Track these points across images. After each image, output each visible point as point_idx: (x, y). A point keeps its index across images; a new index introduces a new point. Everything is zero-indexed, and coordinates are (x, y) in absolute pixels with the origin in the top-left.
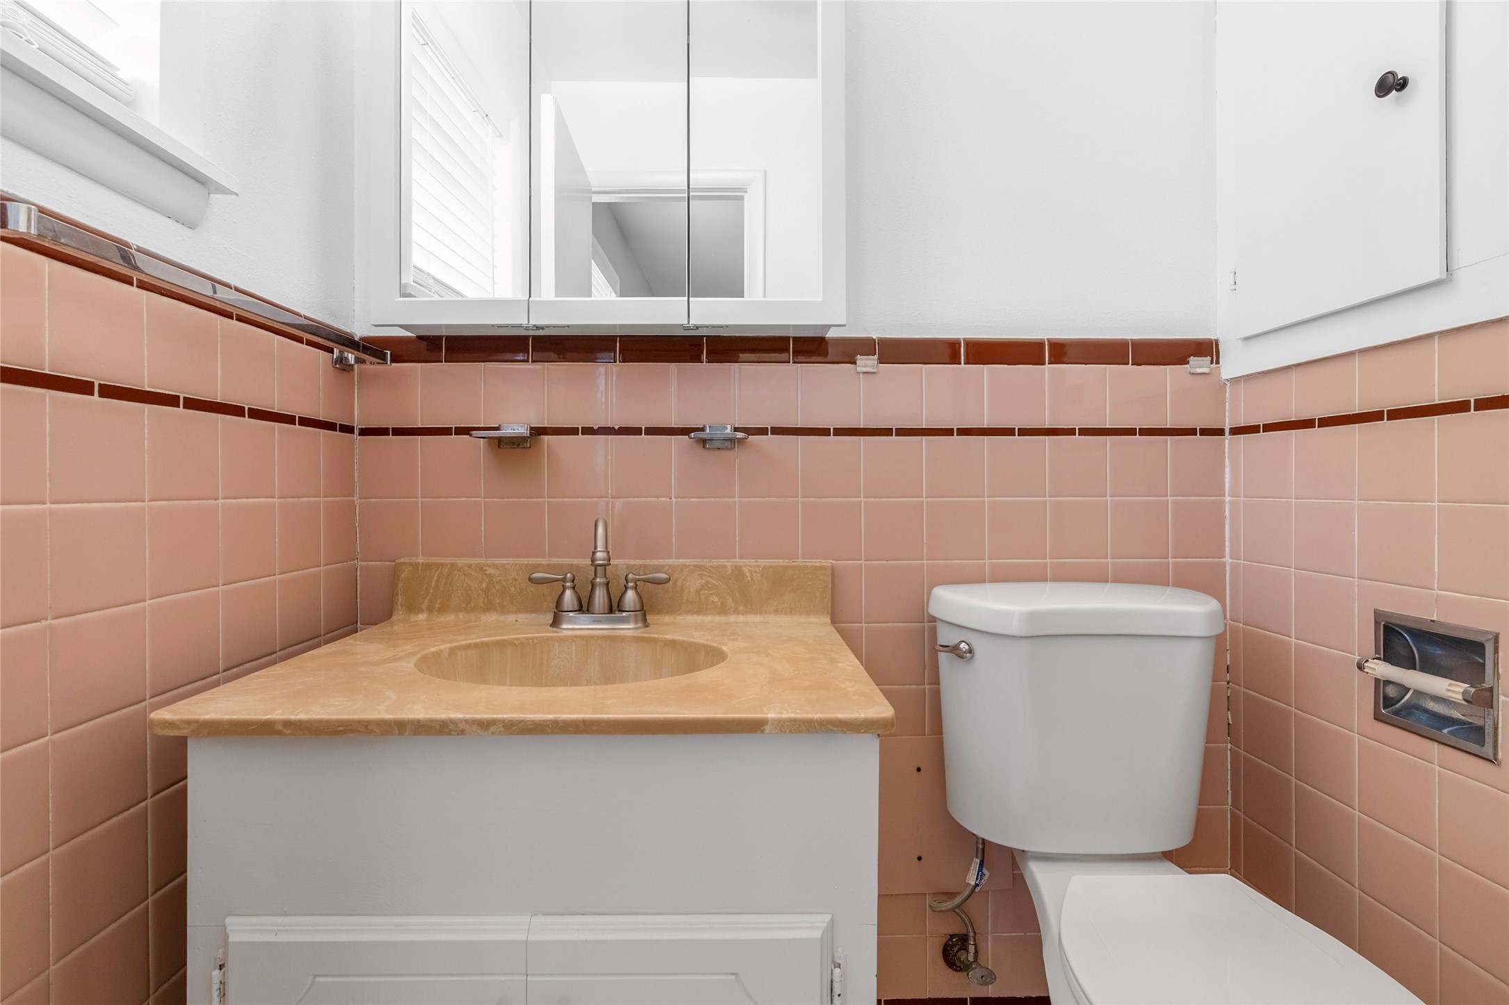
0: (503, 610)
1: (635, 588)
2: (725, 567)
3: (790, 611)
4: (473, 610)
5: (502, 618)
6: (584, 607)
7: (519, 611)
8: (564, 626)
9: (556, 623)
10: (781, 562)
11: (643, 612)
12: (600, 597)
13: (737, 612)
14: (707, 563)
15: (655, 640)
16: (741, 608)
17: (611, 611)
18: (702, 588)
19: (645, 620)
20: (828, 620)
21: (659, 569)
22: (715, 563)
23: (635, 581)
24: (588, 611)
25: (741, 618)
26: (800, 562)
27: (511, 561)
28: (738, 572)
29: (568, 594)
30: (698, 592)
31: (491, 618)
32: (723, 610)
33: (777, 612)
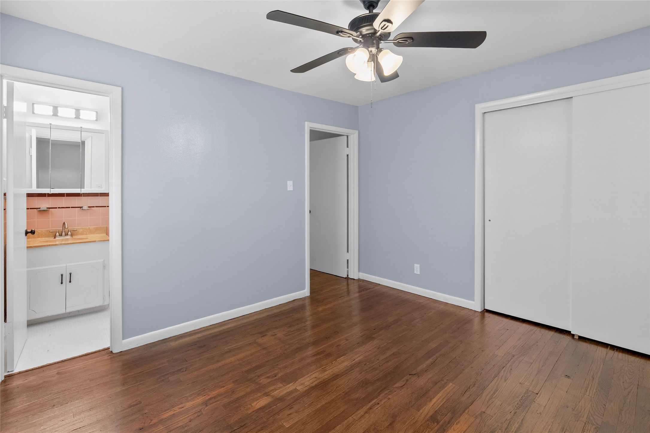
0: (42, 237)
1: (70, 232)
2: (87, 228)
3: (99, 233)
4: (35, 238)
5: (42, 239)
6: (61, 235)
7: (45, 237)
8: (57, 238)
9: (55, 238)
10: (97, 226)
11: (72, 235)
12: (63, 233)
13: (89, 234)
14: (83, 227)
15: (75, 238)
16: (90, 234)
17: (66, 235)
18: (82, 231)
19: (72, 236)
20: (106, 234)
21: (74, 229)
22: (85, 227)
23: (70, 231)
24: (61, 236)
25: (90, 235)
26: (101, 226)
27: (43, 229)
28: (89, 229)
29: (57, 234)
30: (82, 232)
31: (40, 239)
32: (86, 234)
33: (96, 234)
